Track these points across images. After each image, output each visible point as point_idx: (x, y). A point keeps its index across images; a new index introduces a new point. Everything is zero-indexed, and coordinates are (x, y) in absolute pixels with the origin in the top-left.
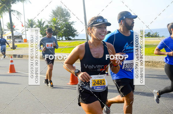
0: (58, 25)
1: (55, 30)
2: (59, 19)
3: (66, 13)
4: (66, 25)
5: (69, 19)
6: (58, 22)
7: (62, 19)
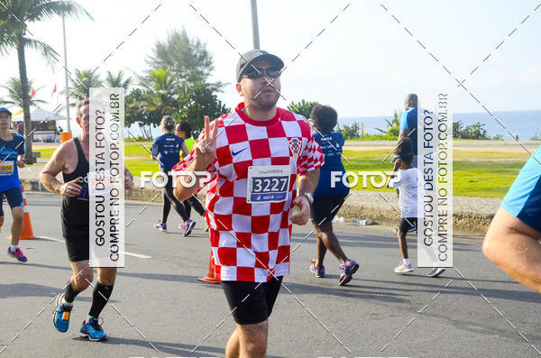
0: (172, 91)
1: (162, 107)
2: (174, 73)
3: (198, 55)
4: (198, 93)
5: (208, 74)
6: (171, 81)
7: (183, 74)
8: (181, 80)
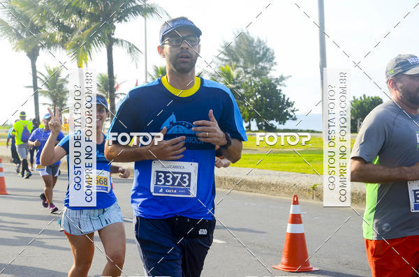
0: (239, 85)
4: (264, 87)
6: (238, 77)
8: (247, 76)
